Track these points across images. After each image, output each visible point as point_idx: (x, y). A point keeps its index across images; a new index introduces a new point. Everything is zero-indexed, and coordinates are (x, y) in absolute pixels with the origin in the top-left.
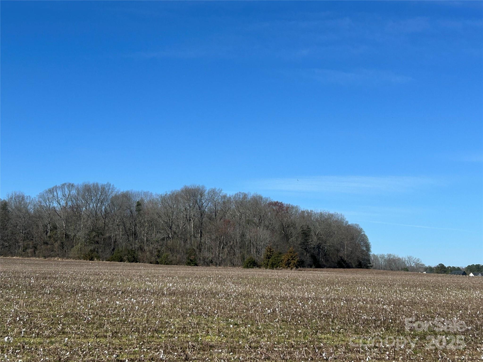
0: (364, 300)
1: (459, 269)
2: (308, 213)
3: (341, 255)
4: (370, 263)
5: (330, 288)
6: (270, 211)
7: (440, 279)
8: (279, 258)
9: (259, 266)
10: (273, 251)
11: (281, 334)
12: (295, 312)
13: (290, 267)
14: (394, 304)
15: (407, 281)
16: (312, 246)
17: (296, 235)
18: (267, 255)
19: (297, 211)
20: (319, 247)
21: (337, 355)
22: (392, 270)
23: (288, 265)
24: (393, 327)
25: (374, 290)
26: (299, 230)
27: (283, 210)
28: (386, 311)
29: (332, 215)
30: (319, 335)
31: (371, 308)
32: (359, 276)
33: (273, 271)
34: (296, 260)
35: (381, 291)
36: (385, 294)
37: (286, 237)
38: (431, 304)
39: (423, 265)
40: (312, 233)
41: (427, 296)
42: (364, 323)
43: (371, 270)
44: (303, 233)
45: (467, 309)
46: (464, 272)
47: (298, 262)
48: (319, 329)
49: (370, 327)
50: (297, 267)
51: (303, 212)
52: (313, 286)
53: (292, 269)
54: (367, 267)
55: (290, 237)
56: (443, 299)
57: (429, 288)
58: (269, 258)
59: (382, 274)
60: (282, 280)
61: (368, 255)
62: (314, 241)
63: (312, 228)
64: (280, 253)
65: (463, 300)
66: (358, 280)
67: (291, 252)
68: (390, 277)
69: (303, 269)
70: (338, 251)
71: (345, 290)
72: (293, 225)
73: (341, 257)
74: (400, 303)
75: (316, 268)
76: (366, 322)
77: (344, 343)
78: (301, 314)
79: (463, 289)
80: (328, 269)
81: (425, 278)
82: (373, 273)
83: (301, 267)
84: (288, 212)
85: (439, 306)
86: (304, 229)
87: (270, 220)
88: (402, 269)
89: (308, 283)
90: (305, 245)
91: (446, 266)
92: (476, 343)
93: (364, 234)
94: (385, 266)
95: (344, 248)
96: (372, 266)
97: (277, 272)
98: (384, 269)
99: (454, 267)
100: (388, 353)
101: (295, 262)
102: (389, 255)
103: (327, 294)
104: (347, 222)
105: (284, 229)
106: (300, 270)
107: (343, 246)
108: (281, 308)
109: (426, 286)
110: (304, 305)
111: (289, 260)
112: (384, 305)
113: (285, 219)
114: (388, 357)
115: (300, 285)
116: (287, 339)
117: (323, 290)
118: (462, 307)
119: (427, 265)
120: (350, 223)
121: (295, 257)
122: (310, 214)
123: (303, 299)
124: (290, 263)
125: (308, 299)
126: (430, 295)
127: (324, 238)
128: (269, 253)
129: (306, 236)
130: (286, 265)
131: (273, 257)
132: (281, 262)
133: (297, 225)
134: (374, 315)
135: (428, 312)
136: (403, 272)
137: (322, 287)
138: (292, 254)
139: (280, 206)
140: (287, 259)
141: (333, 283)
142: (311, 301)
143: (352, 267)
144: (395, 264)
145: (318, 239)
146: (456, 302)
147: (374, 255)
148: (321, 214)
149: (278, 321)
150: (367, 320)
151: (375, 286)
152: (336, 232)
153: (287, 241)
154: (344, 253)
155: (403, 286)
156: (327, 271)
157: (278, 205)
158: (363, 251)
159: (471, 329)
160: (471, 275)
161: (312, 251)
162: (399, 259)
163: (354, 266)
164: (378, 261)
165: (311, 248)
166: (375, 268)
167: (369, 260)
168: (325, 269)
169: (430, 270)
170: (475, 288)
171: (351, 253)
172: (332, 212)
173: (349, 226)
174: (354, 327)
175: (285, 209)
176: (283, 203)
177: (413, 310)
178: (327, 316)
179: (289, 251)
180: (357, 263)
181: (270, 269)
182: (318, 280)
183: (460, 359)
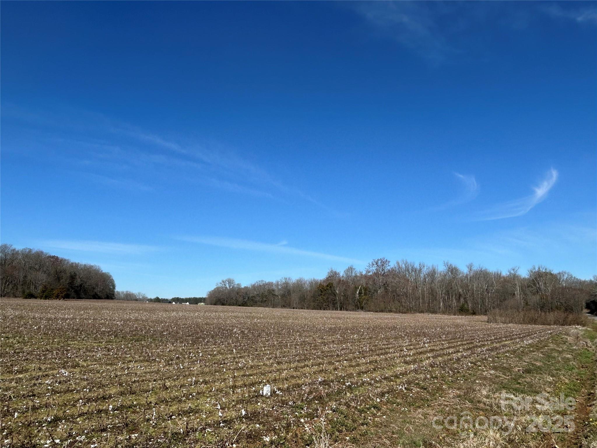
0: (106, 319)
1: (167, 300)
2: (76, 264)
3: (96, 291)
4: (114, 296)
5: (84, 312)
6: (48, 262)
7: (155, 305)
8: (51, 292)
9: (36, 298)
10: (47, 288)
11: (41, 342)
12: (55, 327)
13: (58, 298)
14: (124, 321)
15: (135, 307)
16: (76, 285)
17: (66, 278)
18: (43, 290)
19: (68, 263)
20: (81, 286)
21: (79, 354)
22: (128, 300)
23: (57, 297)
24: (120, 335)
25: (113, 313)
26: (68, 275)
27: (58, 261)
28: (118, 325)
29: (92, 266)
30: (69, 342)
31: (108, 324)
32: (105, 304)
33: (46, 301)
34: (64, 294)
35: (117, 313)
36: (120, 315)
37: (59, 279)
38: (147, 320)
39: (147, 297)
40: (77, 277)
41: (145, 315)
42: (101, 333)
43: (115, 301)
44: (71, 277)
45: (166, 323)
46: (170, 302)
47: (65, 295)
48: (70, 338)
49: (105, 335)
50: (64, 299)
51: (73, 263)
52: (73, 311)
53: (60, 299)
54: (112, 299)
55: (61, 279)
56: (154, 317)
57: (147, 311)
58: (44, 292)
59: (121, 303)
60: (51, 307)
61: (114, 292)
62: (78, 282)
63: (78, 273)
64: (52, 289)
65: (166, 318)
66: (103, 307)
67: (60, 289)
68: (125, 305)
69: (69, 300)
70: (94, 288)
71: (94, 313)
72: (65, 271)
73: (96, 292)
74: (128, 320)
75: (78, 299)
76: (103, 333)
77: (85, 346)
78: (59, 329)
79: (167, 311)
80: (86, 300)
81: (147, 305)
82: (115, 302)
83: (66, 298)
84: (61, 263)
85: (151, 321)
86: (72, 274)
87: (48, 267)
88: (134, 300)
89: (69, 309)
90: (71, 284)
91: (160, 298)
92: (167, 342)
93: (112, 279)
94: (124, 298)
95: (98, 287)
96: (115, 298)
97: (48, 302)
98: (123, 300)
99: (164, 299)
100: (113, 351)
101: (63, 295)
102: (127, 292)
103: (82, 315)
104: (102, 271)
105: (57, 274)
106: (66, 300)
107: (97, 285)
108: (45, 325)
109: (145, 310)
110: (62, 323)
111: (58, 293)
112: (118, 321)
113: (59, 267)
114: (112, 354)
115: (63, 310)
116: (45, 346)
117: (79, 313)
118: (164, 322)
119: (149, 298)
120: (104, 272)
121: (63, 292)
122: (77, 265)
123: (63, 319)
124: (59, 296)
125: (67, 319)
126: (147, 315)
127: (85, 280)
128: (44, 289)
129: (73, 279)
130: (56, 297)
131: (47, 292)
132: (53, 295)
133: (67, 272)
134: (110, 328)
135: (143, 325)
136: (134, 302)
137: (79, 311)
138: (61, 290)
139: (56, 259)
140: (57, 293)
141: (87, 309)
142: (69, 320)
143: (102, 299)
144: (130, 296)
145: (81, 281)
146: (161, 319)
147: (117, 292)
148: (85, 265)
149: (41, 334)
150: (104, 331)
151: (114, 310)
152: (94, 277)
153: (59, 281)
154: (97, 290)
155: (132, 310)
156: (85, 301)
157: (55, 258)
158: (111, 289)
159: (166, 334)
160: (174, 303)
161: (76, 288)
162: (133, 294)
163: (103, 298)
164: (120, 294)
165: (75, 286)
166: (118, 299)
167: (113, 294)
168: (84, 300)
169: (151, 300)
170: (173, 311)
171: (103, 290)
172: (92, 264)
173: (103, 273)
174: (94, 336)
175: (59, 260)
176: (59, 257)
177: (135, 324)
178: (78, 330)
179: (59, 288)
180: (106, 296)
181: (44, 299)
182: (77, 307)
183: (156, 352)
